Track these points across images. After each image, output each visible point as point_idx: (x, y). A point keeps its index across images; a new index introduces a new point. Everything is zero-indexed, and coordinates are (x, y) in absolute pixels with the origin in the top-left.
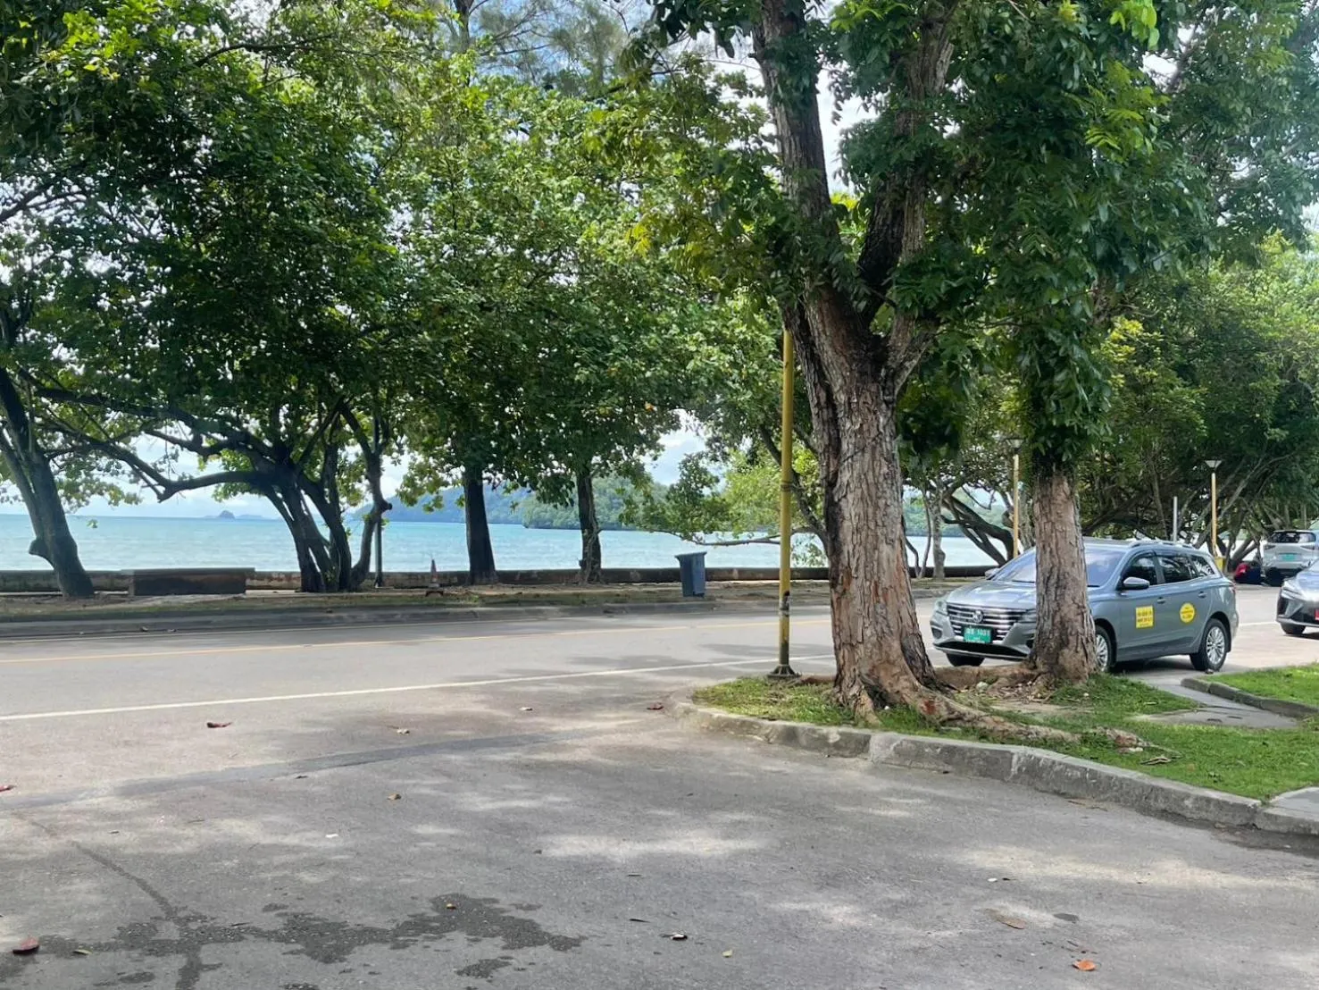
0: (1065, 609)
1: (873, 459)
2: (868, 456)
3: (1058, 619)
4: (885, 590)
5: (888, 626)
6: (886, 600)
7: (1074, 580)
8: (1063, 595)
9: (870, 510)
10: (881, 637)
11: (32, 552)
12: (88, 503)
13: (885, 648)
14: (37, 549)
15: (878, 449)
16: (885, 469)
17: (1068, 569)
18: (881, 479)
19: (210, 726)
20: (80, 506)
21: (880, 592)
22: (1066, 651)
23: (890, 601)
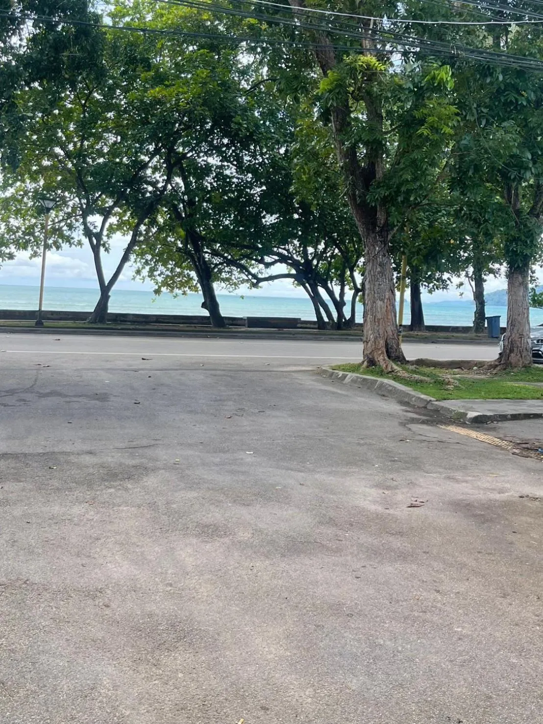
0: (513, 336)
1: (373, 265)
2: (371, 264)
3: (510, 340)
4: (379, 320)
5: (379, 334)
6: (379, 324)
7: (519, 322)
8: (513, 329)
9: (372, 287)
10: (376, 338)
11: (202, 307)
12: (239, 288)
13: (377, 343)
14: (204, 305)
15: (375, 260)
16: (379, 269)
17: (516, 317)
18: (377, 273)
19: (143, 359)
20: (235, 289)
21: (376, 320)
22: (512, 354)
23: (381, 325)
